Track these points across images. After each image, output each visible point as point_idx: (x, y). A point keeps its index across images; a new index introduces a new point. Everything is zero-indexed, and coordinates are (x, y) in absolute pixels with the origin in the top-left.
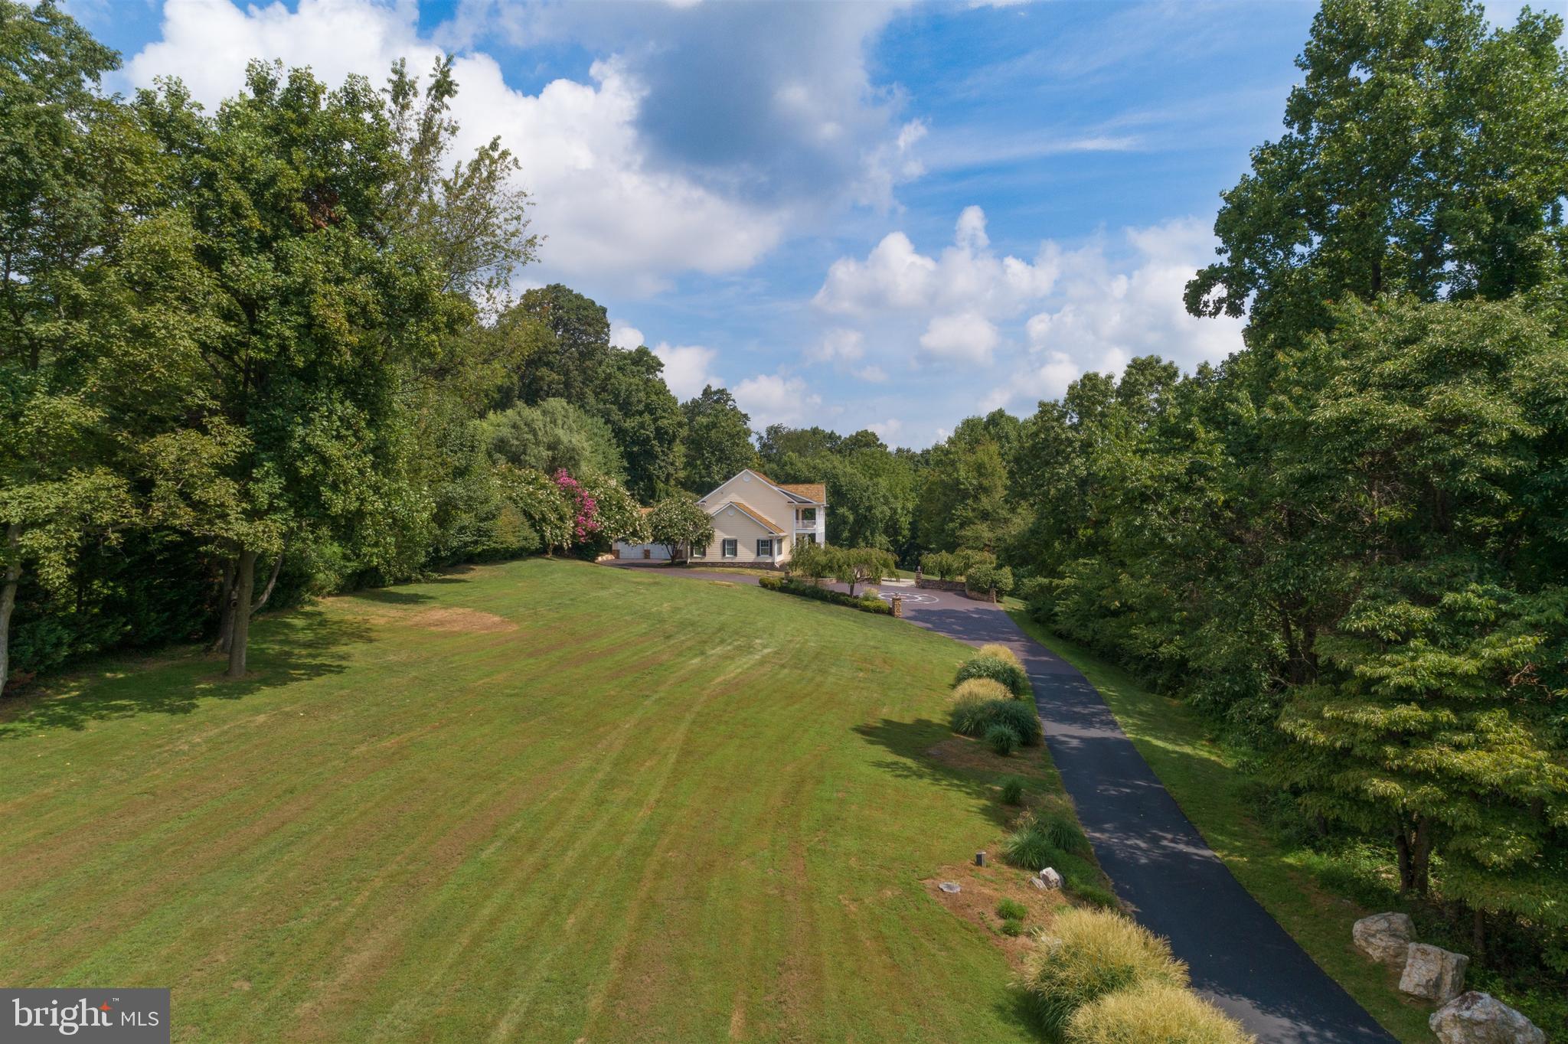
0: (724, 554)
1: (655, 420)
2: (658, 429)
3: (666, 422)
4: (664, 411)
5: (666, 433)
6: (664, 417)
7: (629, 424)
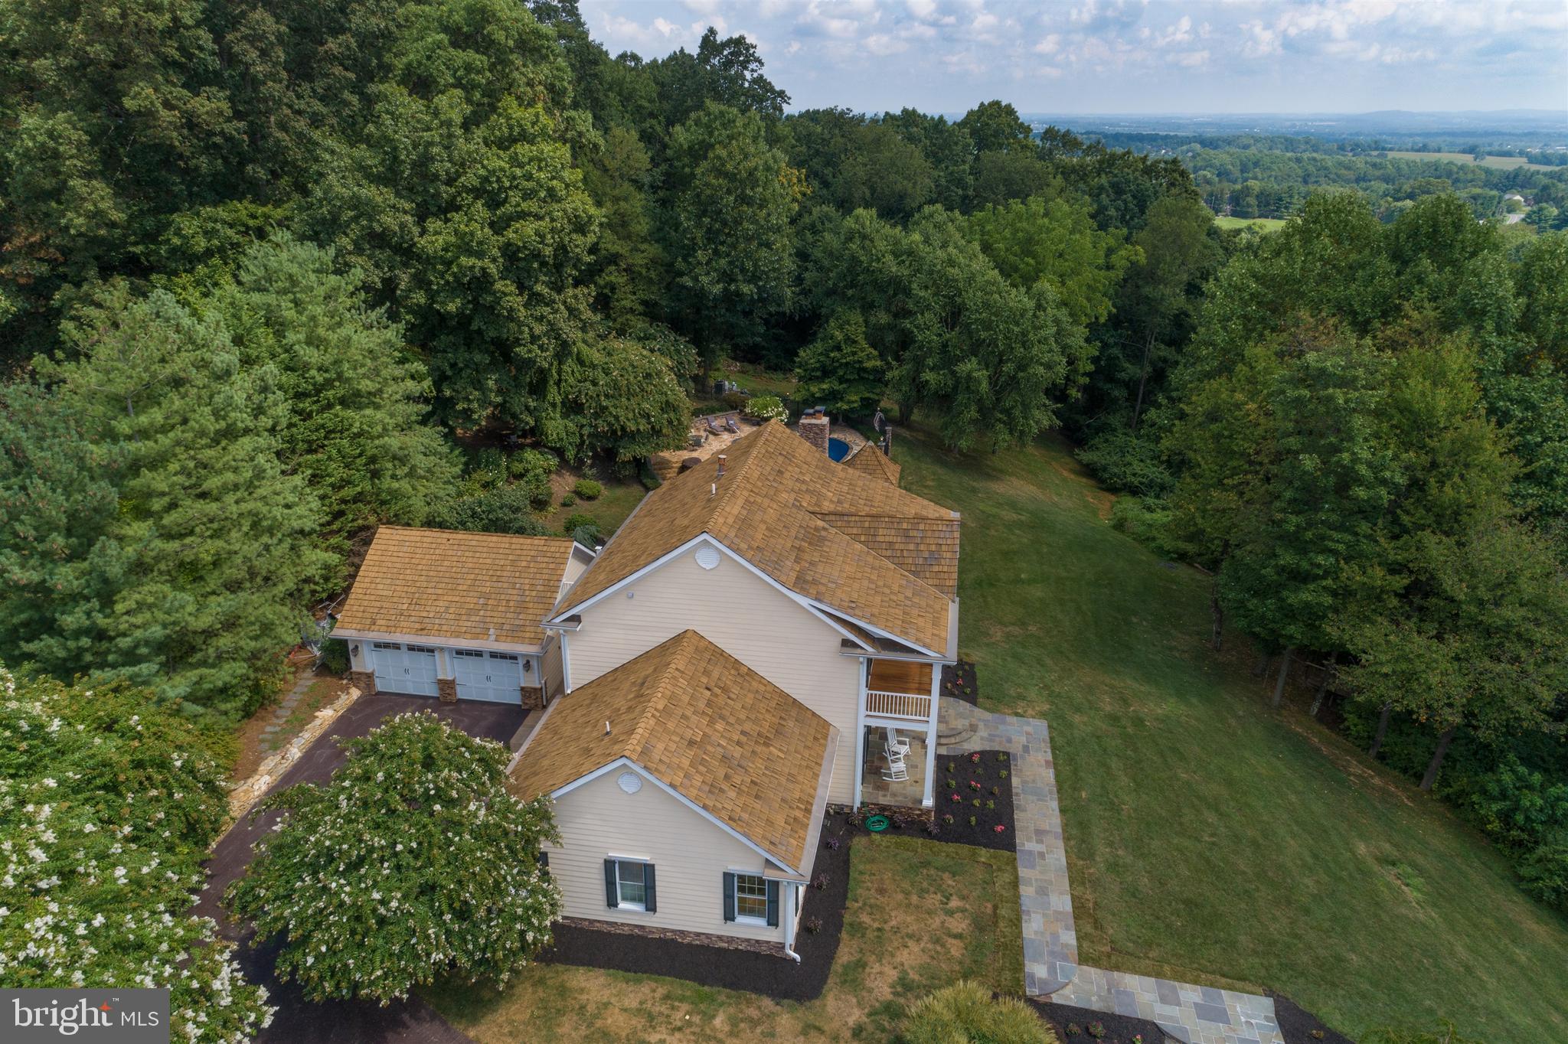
0: (612, 903)
1: (498, 227)
2: (510, 253)
3: (529, 228)
4: (527, 195)
5: (537, 255)
6: (523, 215)
7: (436, 238)
